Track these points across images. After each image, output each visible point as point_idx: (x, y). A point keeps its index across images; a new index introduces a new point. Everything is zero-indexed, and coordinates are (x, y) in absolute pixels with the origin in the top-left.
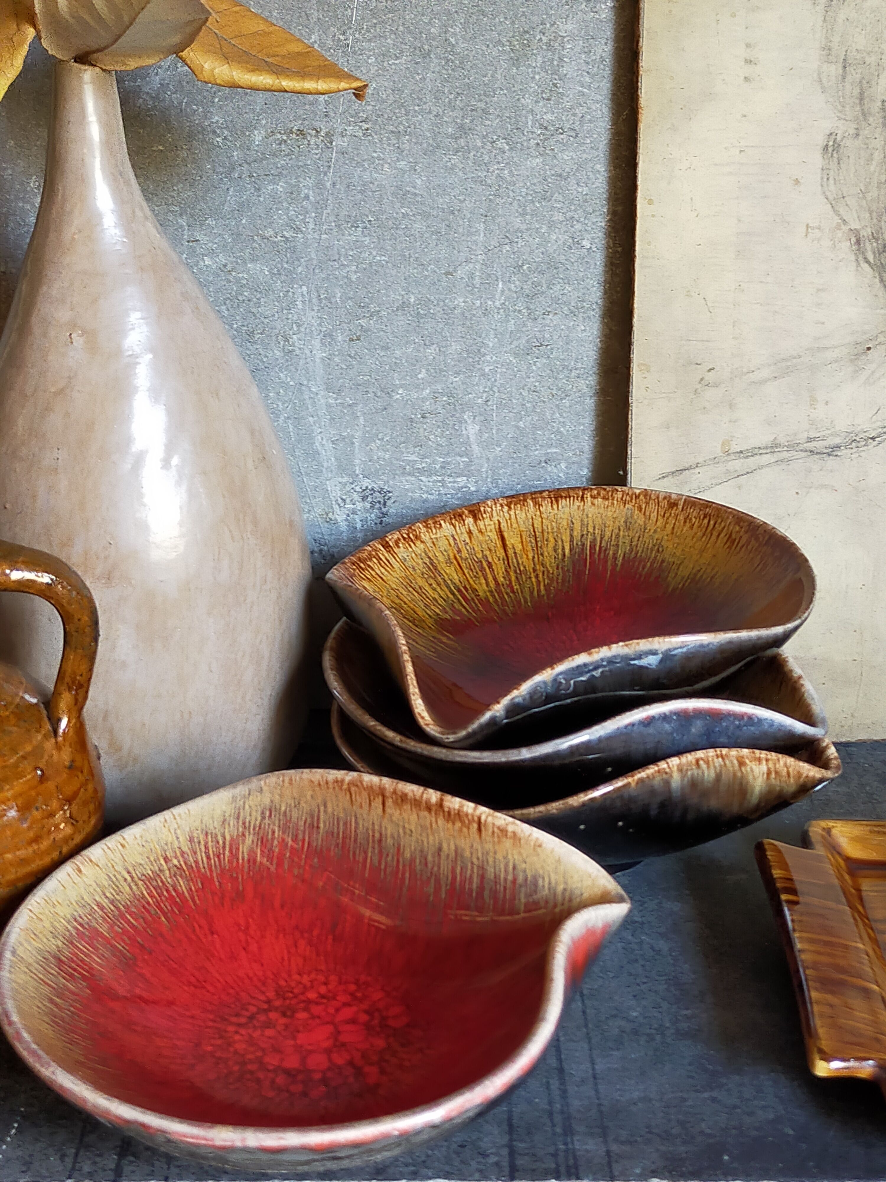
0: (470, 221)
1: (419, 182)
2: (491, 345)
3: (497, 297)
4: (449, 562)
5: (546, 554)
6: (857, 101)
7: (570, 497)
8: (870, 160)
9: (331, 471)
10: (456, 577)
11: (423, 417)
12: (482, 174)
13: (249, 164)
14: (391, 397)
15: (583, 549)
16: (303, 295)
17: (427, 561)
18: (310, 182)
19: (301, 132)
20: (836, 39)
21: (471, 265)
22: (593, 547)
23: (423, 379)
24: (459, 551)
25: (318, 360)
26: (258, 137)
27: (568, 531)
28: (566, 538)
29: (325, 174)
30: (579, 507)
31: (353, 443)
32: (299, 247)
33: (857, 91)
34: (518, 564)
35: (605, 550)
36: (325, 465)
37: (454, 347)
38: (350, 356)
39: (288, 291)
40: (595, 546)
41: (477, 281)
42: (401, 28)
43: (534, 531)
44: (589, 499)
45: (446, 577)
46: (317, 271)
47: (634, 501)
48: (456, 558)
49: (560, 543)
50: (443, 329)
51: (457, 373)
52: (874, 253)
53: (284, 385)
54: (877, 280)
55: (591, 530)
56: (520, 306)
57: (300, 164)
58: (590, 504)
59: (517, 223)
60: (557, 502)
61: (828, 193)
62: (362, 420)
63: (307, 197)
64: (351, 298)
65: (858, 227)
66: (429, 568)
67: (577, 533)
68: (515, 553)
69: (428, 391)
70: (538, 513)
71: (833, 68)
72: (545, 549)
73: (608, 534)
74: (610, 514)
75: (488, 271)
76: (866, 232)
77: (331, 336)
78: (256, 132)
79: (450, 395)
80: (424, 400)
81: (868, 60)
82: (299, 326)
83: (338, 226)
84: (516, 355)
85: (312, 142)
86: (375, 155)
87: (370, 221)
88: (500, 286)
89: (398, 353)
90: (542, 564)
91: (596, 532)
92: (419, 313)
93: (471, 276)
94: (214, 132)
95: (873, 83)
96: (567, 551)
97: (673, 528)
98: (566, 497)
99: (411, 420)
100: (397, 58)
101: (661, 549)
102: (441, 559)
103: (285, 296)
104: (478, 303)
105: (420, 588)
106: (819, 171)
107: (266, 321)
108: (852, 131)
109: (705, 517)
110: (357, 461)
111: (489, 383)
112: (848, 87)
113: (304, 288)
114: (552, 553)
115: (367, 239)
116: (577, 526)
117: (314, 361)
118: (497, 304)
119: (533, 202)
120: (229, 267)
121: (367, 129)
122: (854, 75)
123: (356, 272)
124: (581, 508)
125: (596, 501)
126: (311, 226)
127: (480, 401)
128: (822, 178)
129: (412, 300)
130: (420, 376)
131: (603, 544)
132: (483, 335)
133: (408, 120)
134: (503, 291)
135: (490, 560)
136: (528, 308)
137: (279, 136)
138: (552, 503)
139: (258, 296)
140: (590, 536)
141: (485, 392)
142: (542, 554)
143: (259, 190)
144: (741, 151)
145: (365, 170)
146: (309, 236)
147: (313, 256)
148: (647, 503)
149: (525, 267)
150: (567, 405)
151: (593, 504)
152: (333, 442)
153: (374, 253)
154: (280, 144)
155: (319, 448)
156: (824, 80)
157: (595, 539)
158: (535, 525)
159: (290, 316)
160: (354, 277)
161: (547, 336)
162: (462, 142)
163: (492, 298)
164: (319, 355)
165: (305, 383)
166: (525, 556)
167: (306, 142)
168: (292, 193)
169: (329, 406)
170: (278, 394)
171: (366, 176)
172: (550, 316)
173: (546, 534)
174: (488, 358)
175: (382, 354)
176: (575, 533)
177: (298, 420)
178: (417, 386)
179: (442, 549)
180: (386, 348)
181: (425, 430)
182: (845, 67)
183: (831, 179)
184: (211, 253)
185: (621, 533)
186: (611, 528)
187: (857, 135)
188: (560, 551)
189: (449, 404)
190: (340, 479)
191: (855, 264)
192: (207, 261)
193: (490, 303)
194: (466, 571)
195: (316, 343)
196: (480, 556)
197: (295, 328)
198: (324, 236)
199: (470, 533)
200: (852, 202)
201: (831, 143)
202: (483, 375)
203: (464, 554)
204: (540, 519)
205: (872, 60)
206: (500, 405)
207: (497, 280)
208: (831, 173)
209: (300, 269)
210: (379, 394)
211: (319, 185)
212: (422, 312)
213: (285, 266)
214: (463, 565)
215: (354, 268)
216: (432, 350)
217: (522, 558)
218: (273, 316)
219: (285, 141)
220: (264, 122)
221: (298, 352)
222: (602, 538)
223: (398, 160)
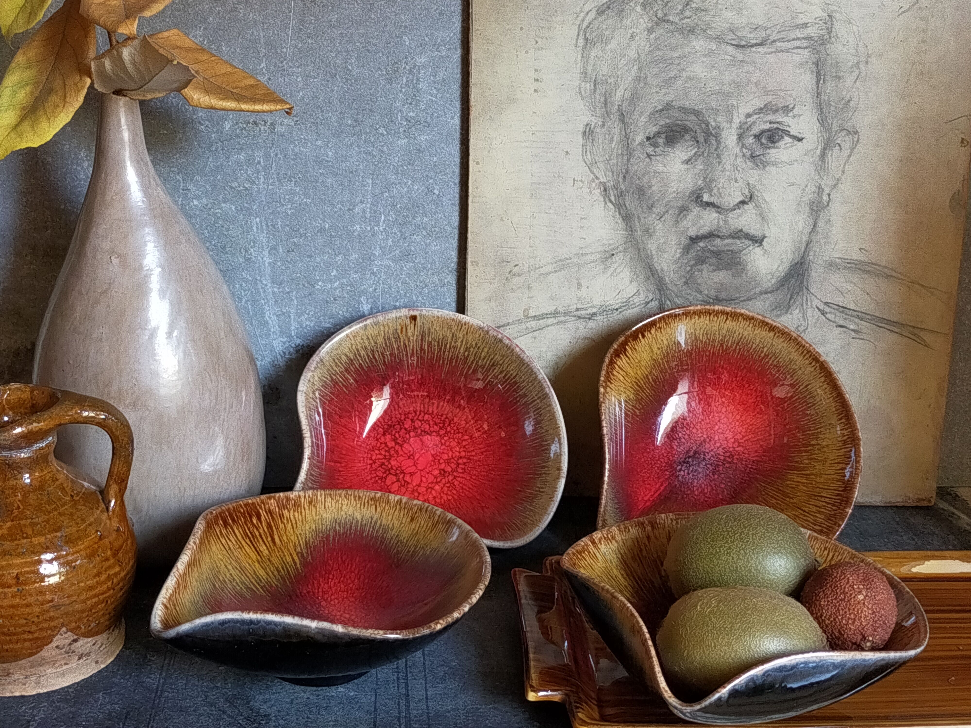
0: (362, 177)
1: (330, 153)
2: (377, 254)
3: (381, 224)
6: (603, 105)
8: (611, 141)
9: (276, 335)
11: (335, 300)
12: (370, 149)
13: (222, 142)
14: (314, 287)
16: (257, 224)
18: (262, 153)
19: (255, 123)
20: (590, 68)
21: (364, 205)
23: (335, 276)
25: (267, 265)
26: (227, 126)
29: (271, 148)
31: (290, 317)
32: (255, 194)
33: (603, 99)
36: (272, 330)
37: (354, 256)
38: (287, 261)
39: (247, 221)
41: (368, 215)
42: (318, 60)
46: (266, 208)
50: (346, 245)
51: (356, 272)
52: (615, 196)
53: (246, 281)
54: (617, 213)
56: (395, 230)
57: (255, 142)
59: (393, 178)
61: (586, 160)
62: (295, 301)
63: (259, 162)
64: (288, 225)
65: (605, 181)
69: (337, 283)
71: (588, 85)
75: (375, 208)
76: (610, 184)
77: (275, 249)
78: (226, 123)
79: (352, 285)
80: (335, 289)
81: (609, 81)
82: (254, 242)
83: (279, 181)
84: (394, 261)
85: (262, 128)
86: (302, 137)
87: (299, 178)
88: (383, 218)
89: (318, 259)
92: (331, 235)
93: (364, 211)
94: (199, 122)
95: (613, 94)
99: (327, 302)
100: (315, 78)
103: (246, 224)
104: (369, 228)
106: (581, 147)
107: (233, 240)
108: (600, 123)
110: (293, 328)
111: (376, 279)
112: (598, 97)
113: (258, 219)
115: (298, 188)
117: (264, 265)
118: (381, 229)
119: (402, 166)
120: (210, 206)
121: (297, 121)
122: (601, 89)
123: (290, 209)
126: (262, 180)
127: (371, 289)
128: (583, 151)
129: (327, 226)
130: (332, 274)
132: (373, 248)
133: (322, 115)
134: (384, 221)
136: (401, 231)
137: (241, 125)
139: (228, 224)
141: (373, 284)
143: (229, 158)
144: (533, 134)
145: (296, 146)
146: (261, 187)
147: (263, 199)
149: (398, 206)
150: (427, 291)
152: (277, 316)
153: (303, 197)
154: (242, 130)
155: (268, 319)
156: (583, 92)
159: (249, 236)
160: (289, 212)
161: (413, 249)
162: (357, 129)
163: (378, 225)
164: (267, 260)
165: (259, 278)
167: (258, 129)
168: (249, 160)
169: (274, 293)
170: (241, 285)
171: (297, 150)
172: (415, 237)
174: (376, 262)
175: (309, 260)
177: (255, 301)
178: (331, 281)
180: (310, 256)
181: (336, 308)
182: (595, 85)
183: (588, 153)
184: (198, 198)
187: (604, 125)
189: (351, 291)
190: (282, 340)
191: (603, 203)
192: (196, 202)
193: (376, 228)
195: (266, 253)
197: (252, 244)
198: (270, 187)
200: (601, 166)
201: (588, 130)
202: (373, 273)
205: (611, 81)
206: (383, 292)
207: (380, 214)
208: (588, 148)
209: (255, 207)
210: (306, 285)
211: (267, 156)
212: (333, 234)
213: (246, 205)
215: (289, 206)
216: (339, 258)
218: (238, 236)
219: (245, 128)
220: (231, 116)
221: (254, 259)
223: (317, 140)
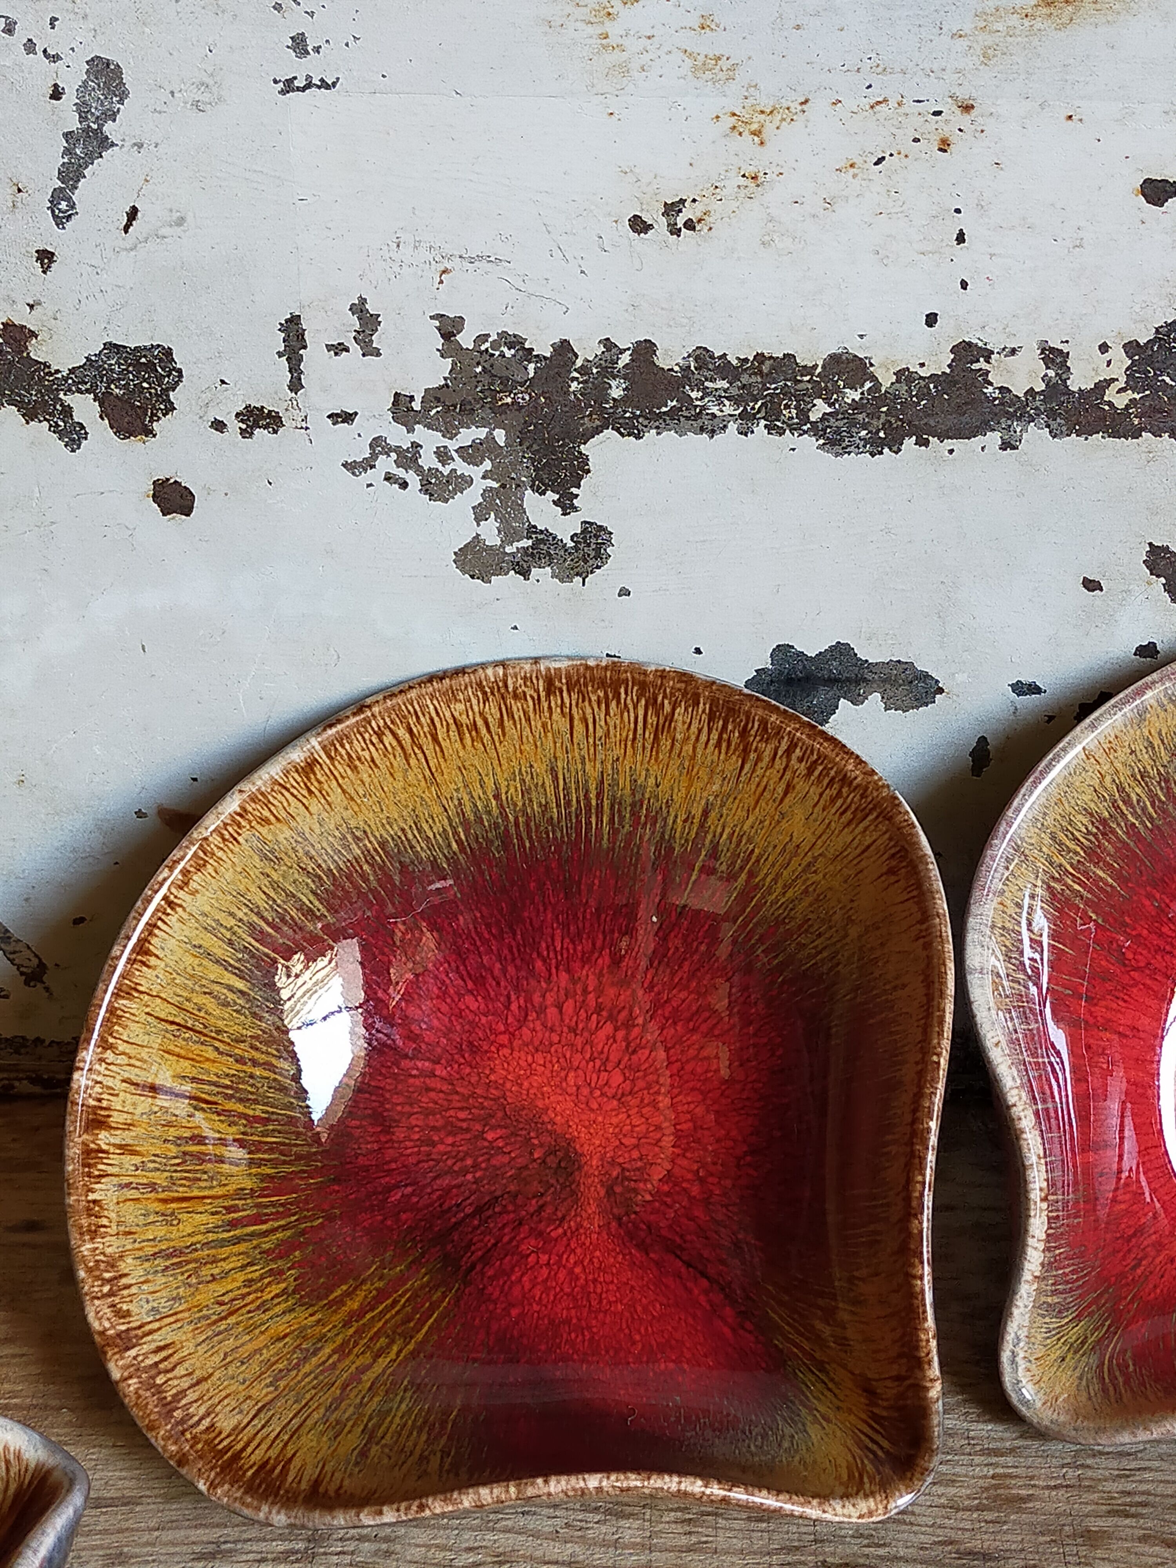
4: (170, 1218)
5: (220, 1023)
7: (155, 926)
10: (204, 1218)
15: (253, 956)
17: (161, 1263)
22: (261, 937)
24: (153, 1187)
27: (205, 962)
28: (215, 972)
30: (181, 921)
34: (215, 1084)
35: (283, 920)
40: (262, 932)
43: (172, 1023)
44: (181, 894)
45: (200, 1237)
47: (243, 823)
48: (164, 1201)
49: (217, 988)
55: (232, 922)
58: (188, 898)
60: (148, 953)
66: (179, 1265)
67: (220, 950)
68: (194, 1080)
70: (147, 997)
72: (213, 1020)
73: (259, 899)
74: (229, 876)
90: (237, 1041)
91: (240, 914)
96: (240, 985)
97: (344, 791)
98: (151, 933)
101: (358, 834)
102: (160, 1231)
105: (221, 1304)
109: (380, 735)
114: (226, 1013)
116: (209, 941)
124: (185, 916)
125: (193, 885)
131: (268, 916)
135: (188, 1134)
138: (144, 963)
140: (240, 931)
142: (218, 1032)
148: (267, 804)
151: (194, 893)
157: (251, 926)
158: (162, 1015)
166: (206, 1065)
173: (188, 1005)
176: (219, 952)
179: (141, 1220)
185: (274, 875)
186: (253, 889)
188: (231, 996)
194: (196, 1193)
196: (173, 1150)
199: (125, 1149)
203: (160, 1179)
204: (158, 1001)
214: (182, 1191)
217: (208, 1072)
222: (258, 914)
